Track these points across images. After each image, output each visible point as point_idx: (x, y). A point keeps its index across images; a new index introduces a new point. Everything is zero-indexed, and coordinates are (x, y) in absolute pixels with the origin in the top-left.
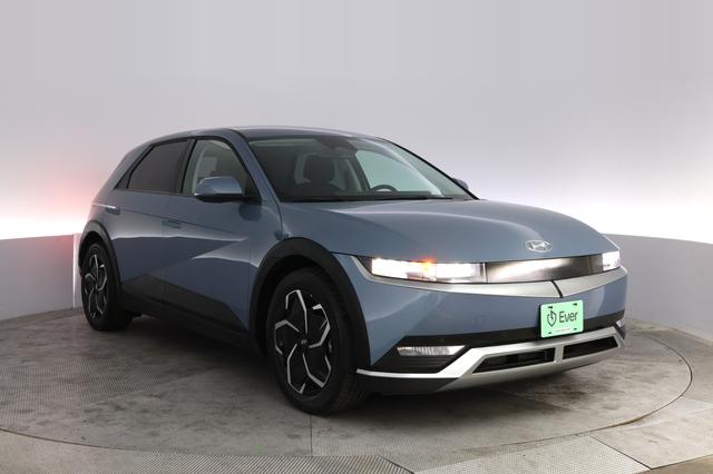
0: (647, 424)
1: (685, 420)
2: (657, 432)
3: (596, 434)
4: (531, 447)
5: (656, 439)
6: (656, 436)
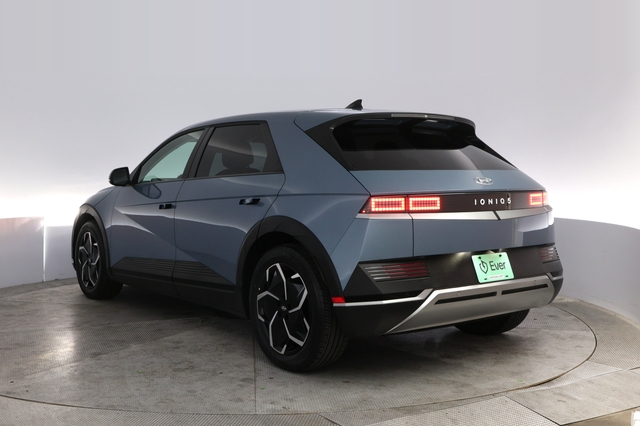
0: (557, 385)
1: (590, 382)
3: (511, 394)
4: (453, 406)
5: (564, 399)
6: (565, 396)
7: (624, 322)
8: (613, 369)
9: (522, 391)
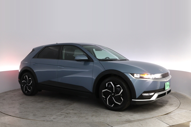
0: (169, 115)
1: (178, 114)
2: (172, 117)
3: (157, 117)
5: (171, 119)
6: (172, 118)
7: (188, 98)
8: (185, 111)
9: (160, 116)
